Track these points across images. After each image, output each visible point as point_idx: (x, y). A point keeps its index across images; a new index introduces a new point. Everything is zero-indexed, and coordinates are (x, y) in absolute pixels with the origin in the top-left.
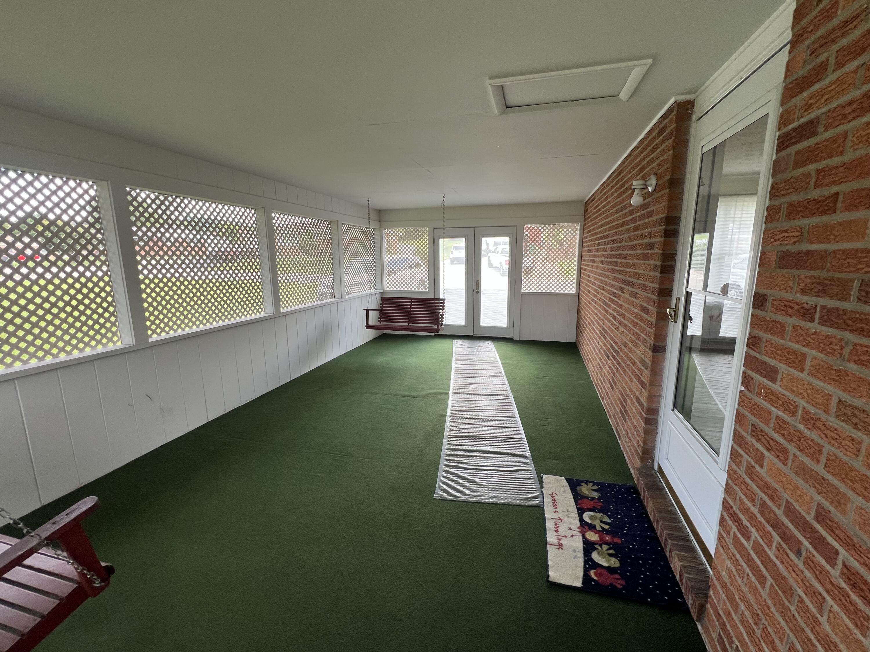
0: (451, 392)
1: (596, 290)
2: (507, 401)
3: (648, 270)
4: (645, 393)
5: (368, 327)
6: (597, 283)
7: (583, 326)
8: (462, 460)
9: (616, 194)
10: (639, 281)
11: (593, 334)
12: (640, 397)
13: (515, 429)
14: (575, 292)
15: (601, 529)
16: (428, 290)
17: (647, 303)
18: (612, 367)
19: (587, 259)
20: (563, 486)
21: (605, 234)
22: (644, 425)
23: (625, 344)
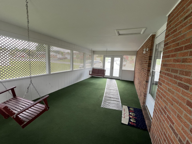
0: (106, 88)
2: (117, 91)
3: (146, 66)
4: (144, 90)
5: (90, 74)
6: (138, 68)
11: (137, 79)
13: (118, 97)
14: (134, 70)
15: (133, 116)
16: (102, 68)
17: (146, 73)
18: (139, 86)
19: (137, 63)
20: (127, 108)
21: (140, 58)
22: (144, 97)
23: (142, 81)
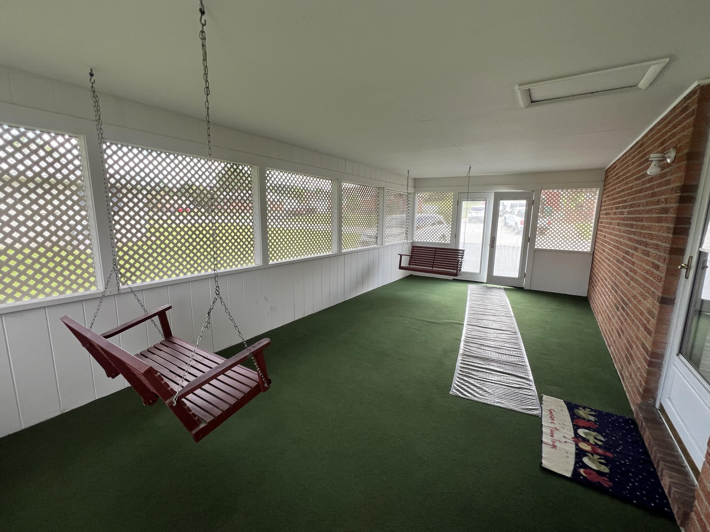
0: (465, 323)
1: (610, 249)
2: (514, 336)
3: (661, 232)
4: (650, 339)
5: (401, 268)
6: (612, 242)
7: (596, 281)
8: (474, 373)
9: (636, 164)
10: (652, 242)
11: (604, 288)
12: (645, 343)
13: (520, 358)
14: (589, 251)
15: (594, 443)
16: (449, 242)
17: (658, 261)
18: (621, 317)
19: (604, 221)
20: (562, 407)
21: (624, 199)
22: (647, 367)
23: (635, 297)
